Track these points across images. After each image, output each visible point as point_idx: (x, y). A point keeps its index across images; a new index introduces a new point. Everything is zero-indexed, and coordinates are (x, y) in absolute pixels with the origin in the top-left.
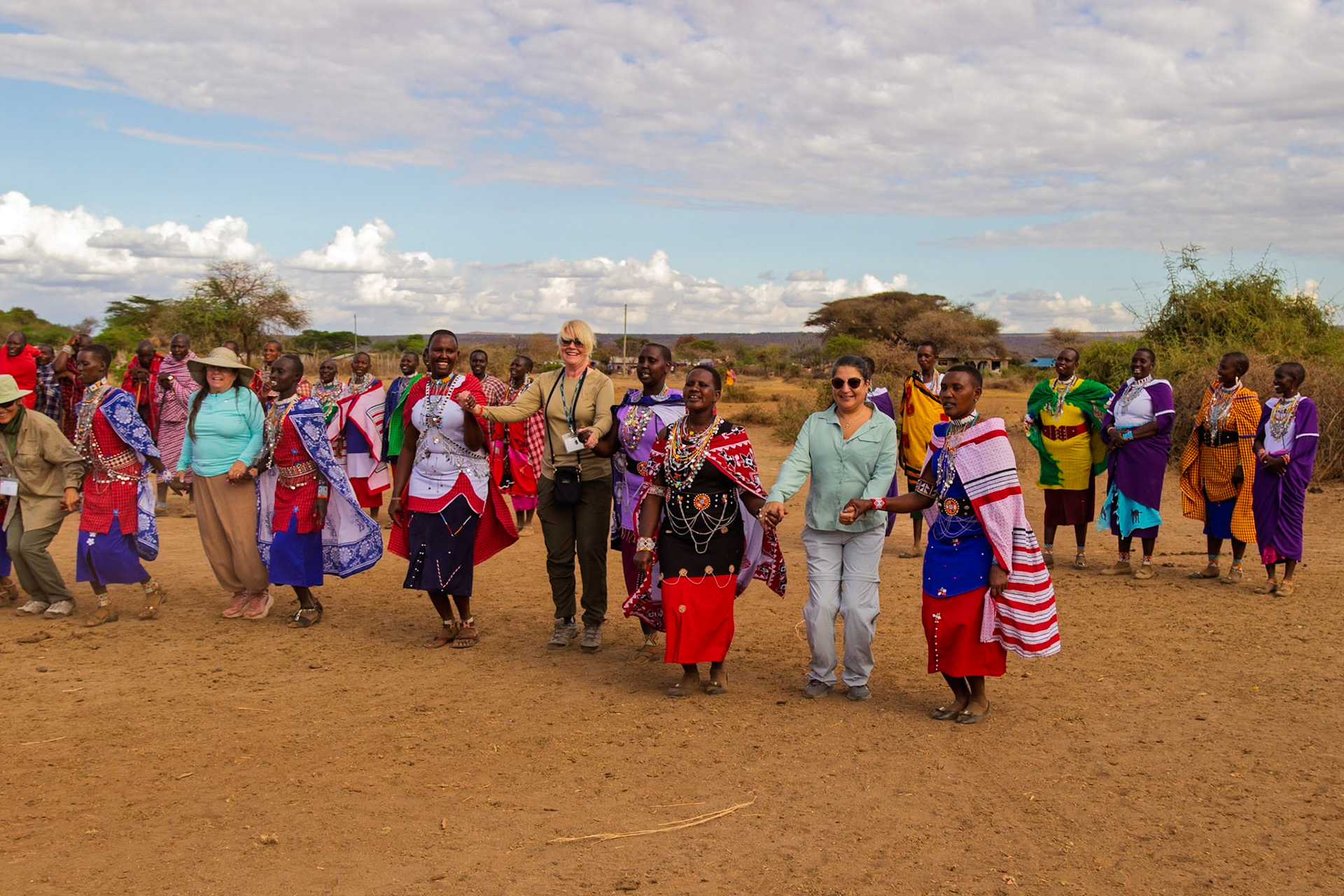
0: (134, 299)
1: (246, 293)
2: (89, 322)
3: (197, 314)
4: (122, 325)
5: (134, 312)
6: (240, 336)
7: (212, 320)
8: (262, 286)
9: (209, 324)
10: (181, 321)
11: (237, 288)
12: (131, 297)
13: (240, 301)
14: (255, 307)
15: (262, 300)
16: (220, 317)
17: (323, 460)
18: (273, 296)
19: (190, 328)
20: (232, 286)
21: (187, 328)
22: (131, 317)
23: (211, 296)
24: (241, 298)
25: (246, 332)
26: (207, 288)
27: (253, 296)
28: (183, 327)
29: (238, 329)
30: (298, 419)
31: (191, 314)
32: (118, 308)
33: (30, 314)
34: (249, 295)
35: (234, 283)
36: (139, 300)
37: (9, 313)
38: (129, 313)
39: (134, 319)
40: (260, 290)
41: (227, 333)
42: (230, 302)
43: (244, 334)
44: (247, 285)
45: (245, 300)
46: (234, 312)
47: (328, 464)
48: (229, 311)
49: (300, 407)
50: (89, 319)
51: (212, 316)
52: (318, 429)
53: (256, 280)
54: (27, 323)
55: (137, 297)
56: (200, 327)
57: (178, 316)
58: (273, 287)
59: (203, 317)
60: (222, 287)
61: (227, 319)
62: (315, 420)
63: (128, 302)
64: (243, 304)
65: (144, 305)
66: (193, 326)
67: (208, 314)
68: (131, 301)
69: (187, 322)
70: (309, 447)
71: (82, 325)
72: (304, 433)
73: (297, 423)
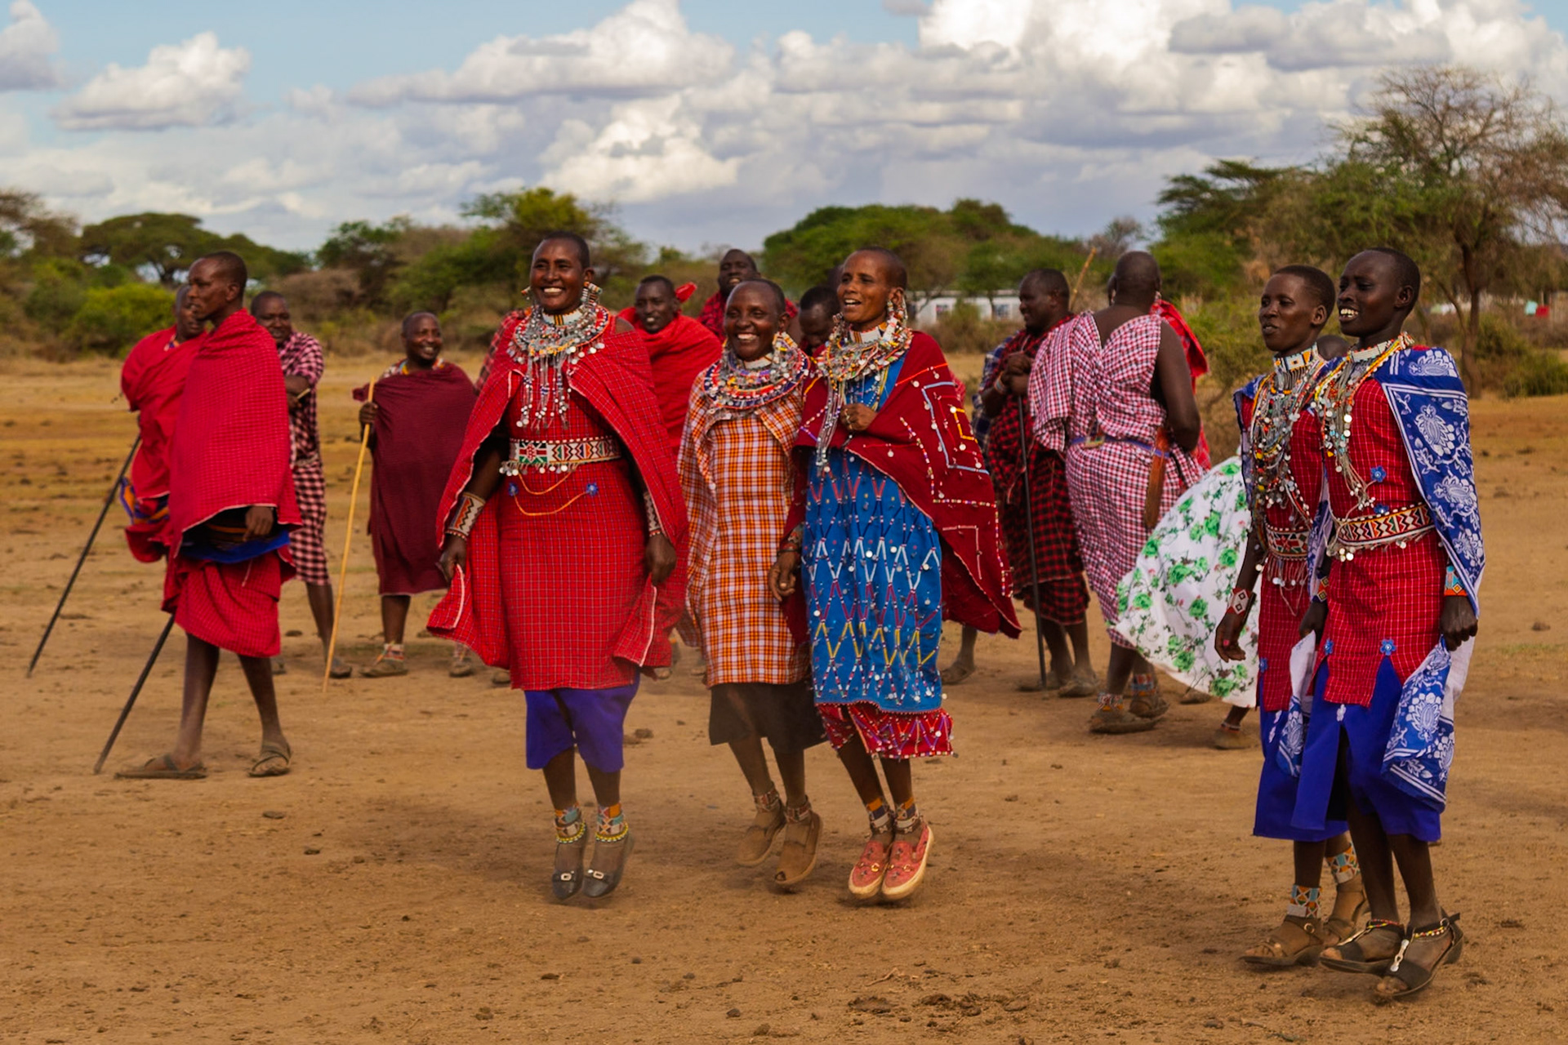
0: (1223, 168)
1: (1472, 143)
2: (1121, 229)
3: (1353, 203)
4: (1193, 231)
5: (1222, 201)
6: (1453, 253)
7: (1387, 214)
8: (1508, 124)
9: (1380, 226)
10: (1316, 221)
11: (1447, 132)
12: (1216, 165)
13: (1455, 164)
14: (1491, 178)
15: (1508, 159)
16: (1407, 207)
17: (1448, 508)
18: (1534, 150)
19: (1336, 236)
20: (1436, 128)
21: (1329, 238)
22: (1213, 213)
23: (1386, 156)
24: (1456, 156)
25: (1469, 243)
26: (1376, 137)
27: (1486, 151)
28: (1321, 237)
29: (1450, 234)
30: (1402, 395)
31: (1340, 203)
32: (1185, 191)
33: (995, 215)
34: (1477, 147)
35: (1440, 122)
36: (1234, 170)
37: (948, 213)
38: (1210, 204)
39: (1221, 219)
40: (1503, 136)
41: (1422, 247)
42: (1432, 170)
43: (1464, 248)
44: (1471, 123)
45: (1466, 162)
46: (1438, 191)
47: (1458, 519)
48: (1427, 191)
49: (1413, 368)
50: (1121, 220)
51: (1387, 206)
52: (1451, 428)
53: (1494, 110)
54: (987, 237)
55: (1229, 164)
56: (1359, 233)
57: (1310, 208)
58: (1536, 125)
59: (1365, 209)
60: (1412, 133)
61: (1423, 210)
62: (1446, 406)
63: (1209, 178)
64: (1463, 173)
65: (1246, 184)
66: (1343, 234)
67: (1378, 202)
68: (1217, 173)
69: (1328, 223)
70: (1421, 466)
71: (1106, 236)
72: (1415, 432)
73: (1401, 407)
